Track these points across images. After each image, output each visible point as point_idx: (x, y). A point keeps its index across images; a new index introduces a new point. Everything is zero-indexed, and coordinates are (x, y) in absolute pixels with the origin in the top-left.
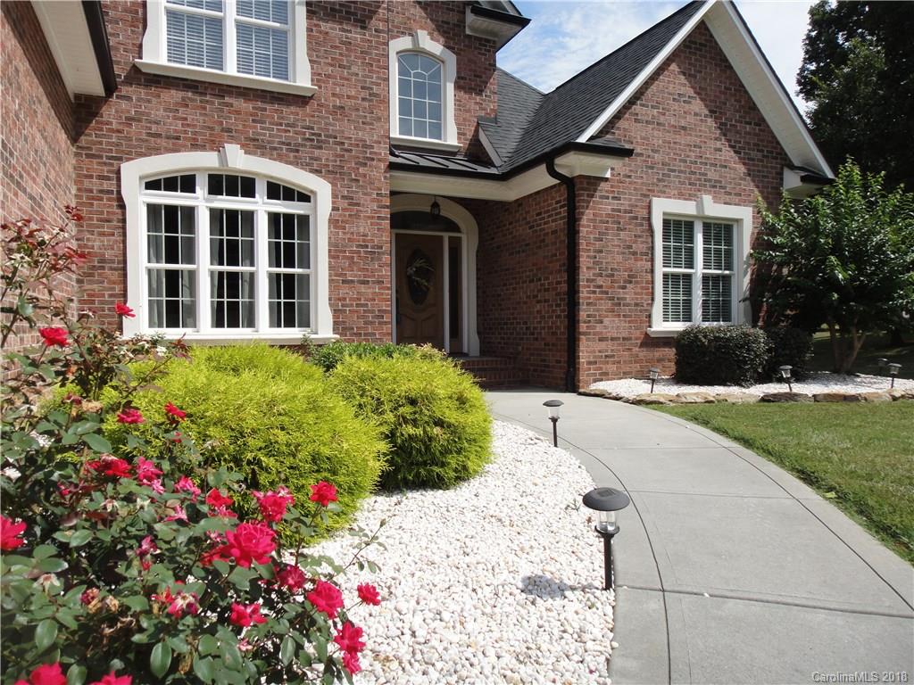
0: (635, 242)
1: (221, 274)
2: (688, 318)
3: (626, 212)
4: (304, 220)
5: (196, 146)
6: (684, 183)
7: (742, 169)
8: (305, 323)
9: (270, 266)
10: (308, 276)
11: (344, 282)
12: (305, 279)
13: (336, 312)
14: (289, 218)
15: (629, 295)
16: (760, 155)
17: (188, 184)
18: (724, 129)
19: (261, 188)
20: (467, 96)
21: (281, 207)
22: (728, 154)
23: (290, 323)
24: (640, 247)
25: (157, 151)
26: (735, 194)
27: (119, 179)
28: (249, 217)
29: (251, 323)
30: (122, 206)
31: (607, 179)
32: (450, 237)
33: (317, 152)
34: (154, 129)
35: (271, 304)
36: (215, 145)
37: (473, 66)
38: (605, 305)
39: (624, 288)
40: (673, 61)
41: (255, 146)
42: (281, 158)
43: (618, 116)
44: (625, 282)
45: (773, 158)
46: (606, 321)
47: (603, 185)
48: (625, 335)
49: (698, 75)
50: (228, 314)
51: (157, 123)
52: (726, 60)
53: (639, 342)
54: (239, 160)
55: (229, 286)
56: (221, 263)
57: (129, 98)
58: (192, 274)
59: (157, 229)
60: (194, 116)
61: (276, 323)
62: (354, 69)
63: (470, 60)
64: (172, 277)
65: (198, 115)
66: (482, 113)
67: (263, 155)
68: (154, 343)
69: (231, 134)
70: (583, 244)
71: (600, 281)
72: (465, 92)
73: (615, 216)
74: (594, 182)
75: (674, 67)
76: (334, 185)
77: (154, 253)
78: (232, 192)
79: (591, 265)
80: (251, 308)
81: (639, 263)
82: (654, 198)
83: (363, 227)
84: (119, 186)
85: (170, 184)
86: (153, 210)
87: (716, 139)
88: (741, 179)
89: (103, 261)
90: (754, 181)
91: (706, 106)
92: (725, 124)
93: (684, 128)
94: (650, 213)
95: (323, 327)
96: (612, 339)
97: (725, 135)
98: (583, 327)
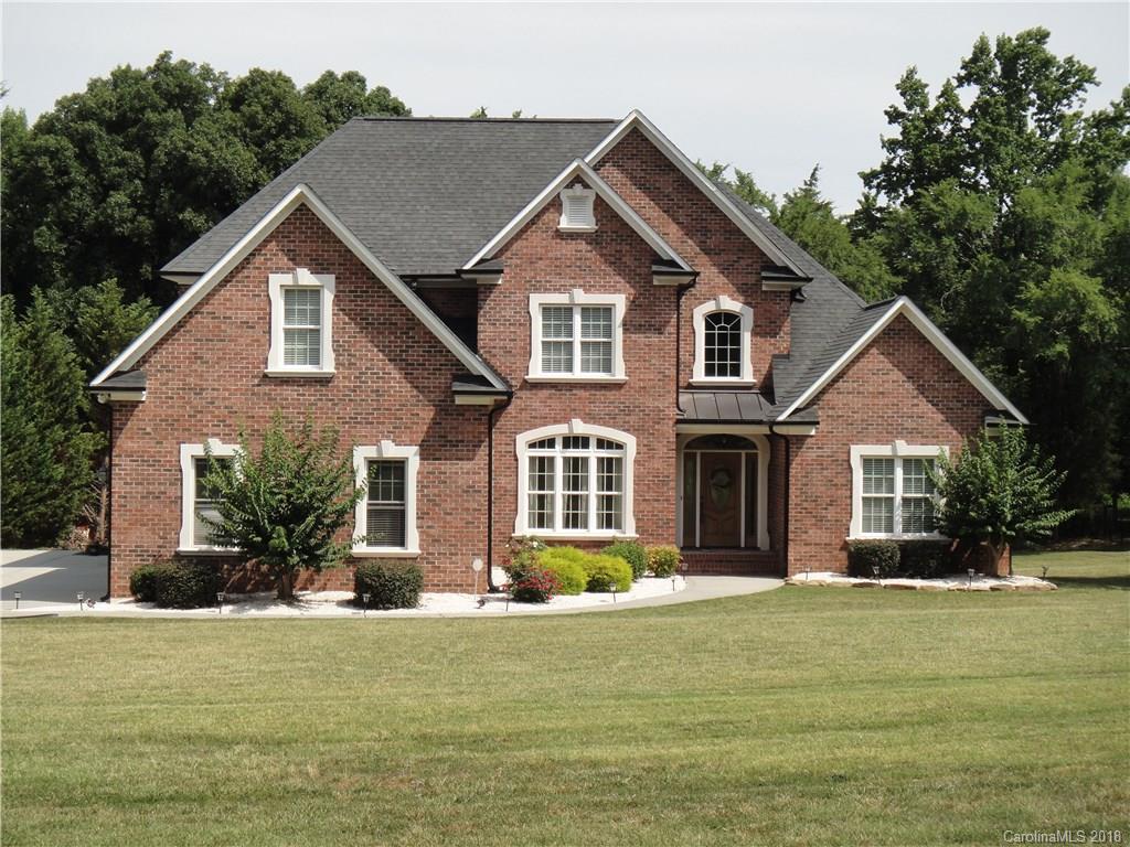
0: (836, 477)
1: (569, 496)
2: (890, 529)
3: (828, 456)
4: (619, 460)
5: (556, 422)
6: (881, 433)
7: (940, 417)
8: (619, 526)
9: (598, 490)
10: (621, 496)
11: (644, 500)
12: (619, 498)
13: (638, 520)
14: (610, 460)
15: (831, 514)
16: (959, 405)
17: (551, 443)
18: (922, 389)
19: (593, 443)
20: (763, 340)
21: (605, 453)
22: (925, 407)
23: (609, 526)
24: (840, 480)
25: (534, 426)
26: (933, 437)
27: (515, 445)
28: (585, 460)
29: (586, 526)
30: (517, 460)
31: (812, 436)
32: (747, 454)
33: (627, 418)
34: (534, 414)
35: (598, 515)
36: (566, 420)
37: (769, 315)
38: (810, 521)
39: (826, 509)
40: (873, 346)
41: (590, 418)
42: (605, 424)
43: (823, 392)
44: (827, 505)
45: (974, 405)
46: (811, 532)
47: (809, 440)
48: (827, 541)
49: (896, 353)
50: (573, 520)
51: (535, 410)
52: (925, 338)
53: (839, 547)
54: (580, 427)
55: (574, 502)
56: (569, 490)
57: (521, 398)
58: (553, 496)
59: (534, 471)
60: (555, 404)
61: (600, 526)
62: (653, 361)
63: (765, 310)
64: (541, 498)
65: (557, 402)
66: (777, 352)
67: (594, 423)
68: (532, 539)
69: (575, 412)
70: (792, 480)
71: (805, 505)
72: (761, 337)
73: (819, 461)
74: (802, 439)
75: (874, 351)
76: (638, 438)
77: (532, 486)
78: (576, 446)
79: (798, 494)
80: (586, 517)
81: (839, 492)
82: (852, 447)
83: (657, 464)
84: (515, 448)
85: (542, 444)
86: (532, 459)
87: (914, 397)
88: (938, 425)
89: (506, 491)
90: (952, 425)
91: (904, 374)
92: (923, 385)
93: (882, 393)
94: (849, 456)
95: (629, 530)
96: (816, 544)
97: (923, 393)
98: (791, 536)
